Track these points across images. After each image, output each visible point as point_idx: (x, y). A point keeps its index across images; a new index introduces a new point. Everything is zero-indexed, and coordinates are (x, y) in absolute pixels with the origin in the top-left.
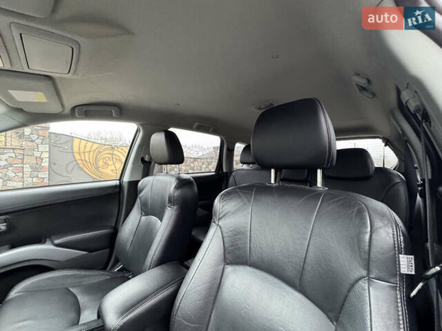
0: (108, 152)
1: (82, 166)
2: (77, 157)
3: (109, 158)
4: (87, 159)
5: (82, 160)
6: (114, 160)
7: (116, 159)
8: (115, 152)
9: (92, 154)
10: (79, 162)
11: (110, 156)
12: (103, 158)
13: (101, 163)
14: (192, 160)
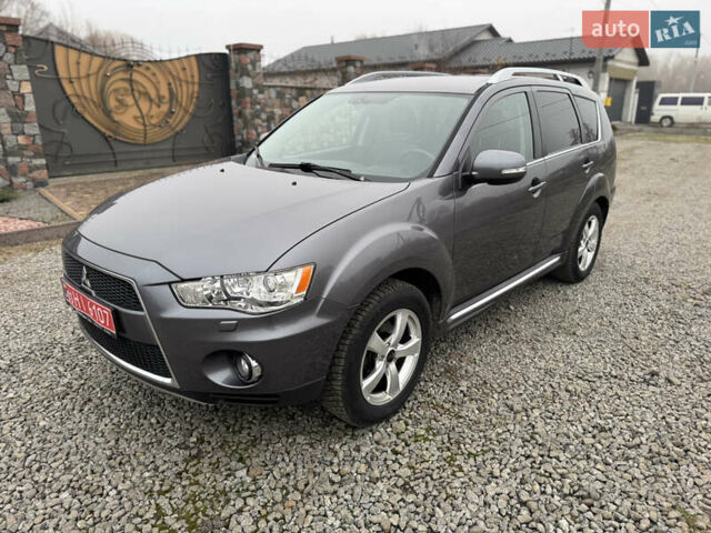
0: (121, 75)
1: (79, 109)
2: (69, 89)
3: (126, 90)
4: (87, 95)
5: (78, 96)
6: (137, 95)
7: (140, 93)
8: (136, 77)
9: (92, 79)
10: (74, 100)
11: (126, 85)
12: (116, 90)
13: (112, 103)
14: (294, 93)
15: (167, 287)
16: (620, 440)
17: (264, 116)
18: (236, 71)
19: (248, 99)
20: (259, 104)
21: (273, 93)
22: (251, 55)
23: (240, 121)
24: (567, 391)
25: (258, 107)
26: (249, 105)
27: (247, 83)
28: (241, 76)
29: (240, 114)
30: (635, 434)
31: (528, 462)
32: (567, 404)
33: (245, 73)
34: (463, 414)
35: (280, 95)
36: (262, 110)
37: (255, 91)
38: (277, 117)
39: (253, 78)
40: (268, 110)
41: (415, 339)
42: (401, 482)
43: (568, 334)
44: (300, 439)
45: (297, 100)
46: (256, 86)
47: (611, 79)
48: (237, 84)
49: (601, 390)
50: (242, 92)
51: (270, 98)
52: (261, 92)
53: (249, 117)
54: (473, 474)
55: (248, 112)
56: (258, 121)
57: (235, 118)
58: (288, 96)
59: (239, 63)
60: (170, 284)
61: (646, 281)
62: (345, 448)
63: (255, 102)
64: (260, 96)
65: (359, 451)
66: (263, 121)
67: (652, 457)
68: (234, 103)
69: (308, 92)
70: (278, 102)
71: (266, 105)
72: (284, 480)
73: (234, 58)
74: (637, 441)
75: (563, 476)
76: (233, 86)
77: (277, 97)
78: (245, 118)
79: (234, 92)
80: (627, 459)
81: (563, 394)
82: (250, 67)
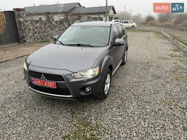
15: (70, 75)
16: (148, 92)
17: (28, 29)
18: (17, 16)
19: (22, 24)
20: (26, 26)
21: (29, 22)
22: (22, 12)
23: (20, 31)
24: (135, 85)
25: (26, 27)
26: (23, 26)
27: (22, 20)
28: (19, 18)
29: (20, 29)
30: (150, 90)
31: (136, 99)
32: (136, 88)
33: (20, 17)
34: (120, 93)
35: (32, 23)
36: (27, 27)
37: (24, 22)
38: (31, 29)
39: (23, 18)
40: (28, 27)
41: (109, 80)
42: (117, 107)
43: (128, 75)
44: (93, 104)
45: (36, 24)
46: (24, 21)
47: (109, 17)
48: (18, 20)
49: (140, 84)
50: (20, 23)
51: (29, 24)
52: (26, 22)
53: (23, 30)
54: (128, 103)
55: (23, 28)
56: (26, 31)
57: (19, 30)
58: (34, 23)
59: (18, 14)
60: (70, 74)
61: (136, 63)
62: (102, 104)
63: (24, 25)
64: (26, 23)
65: (105, 104)
66: (28, 31)
67: (155, 94)
68: (18, 26)
69: (39, 22)
70: (31, 25)
71: (28, 26)
72: (95, 112)
73: (16, 12)
74: (151, 91)
75: (143, 100)
76: (17, 21)
77: (31, 24)
78: (22, 30)
79: (17, 23)
80: (151, 95)
81: (134, 86)
82: (22, 15)
